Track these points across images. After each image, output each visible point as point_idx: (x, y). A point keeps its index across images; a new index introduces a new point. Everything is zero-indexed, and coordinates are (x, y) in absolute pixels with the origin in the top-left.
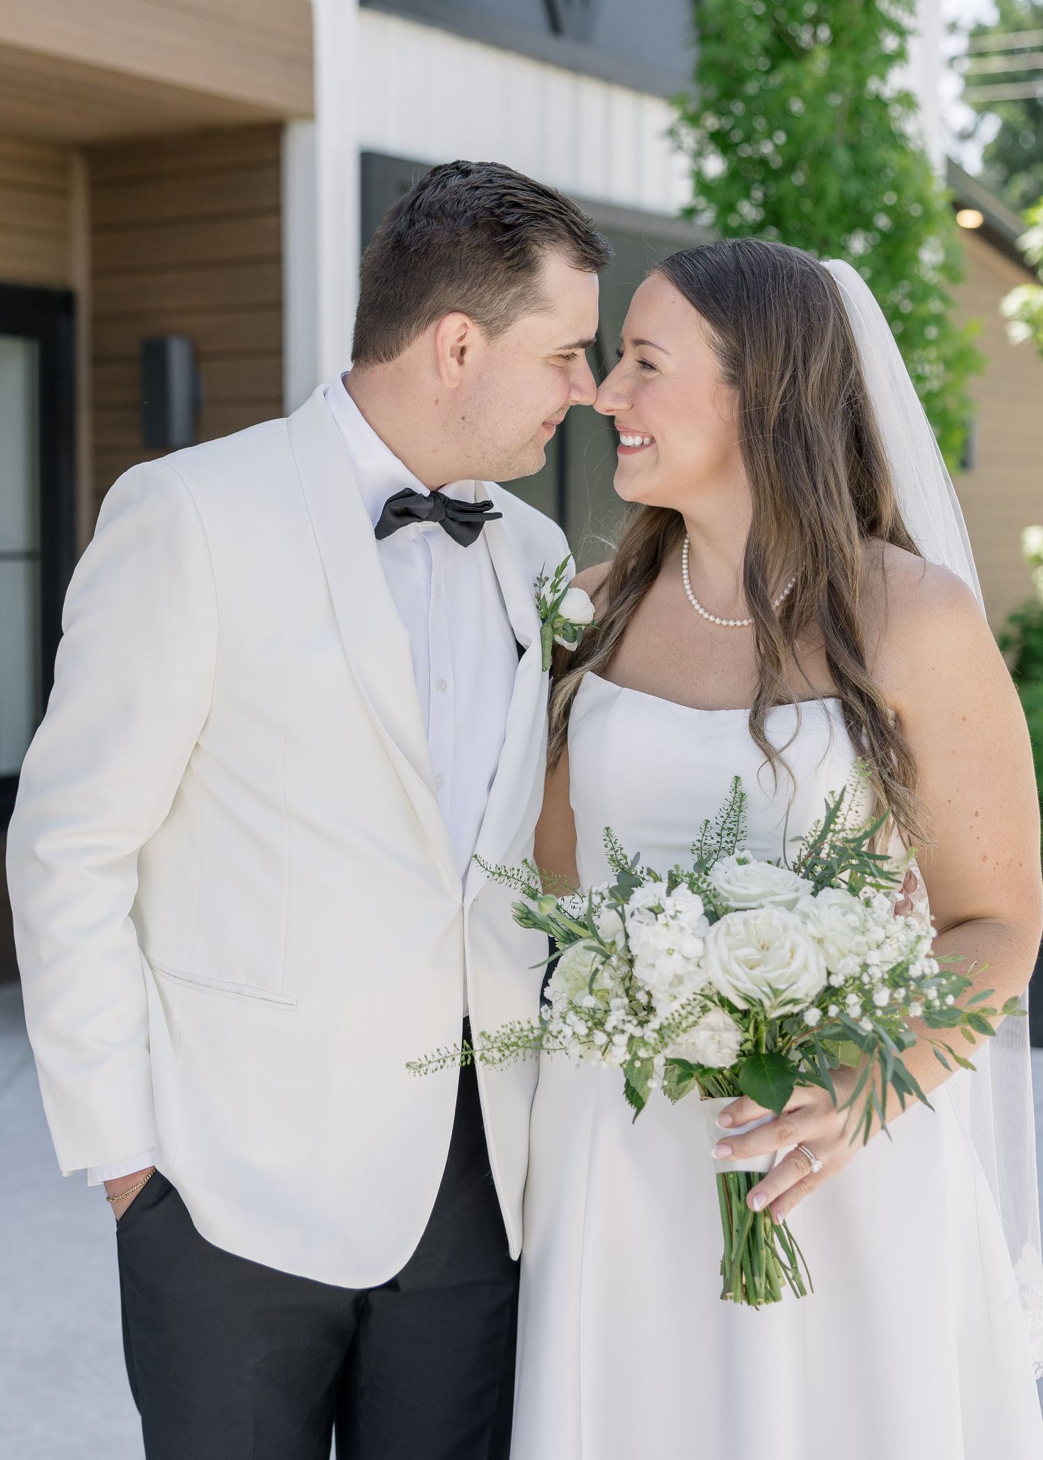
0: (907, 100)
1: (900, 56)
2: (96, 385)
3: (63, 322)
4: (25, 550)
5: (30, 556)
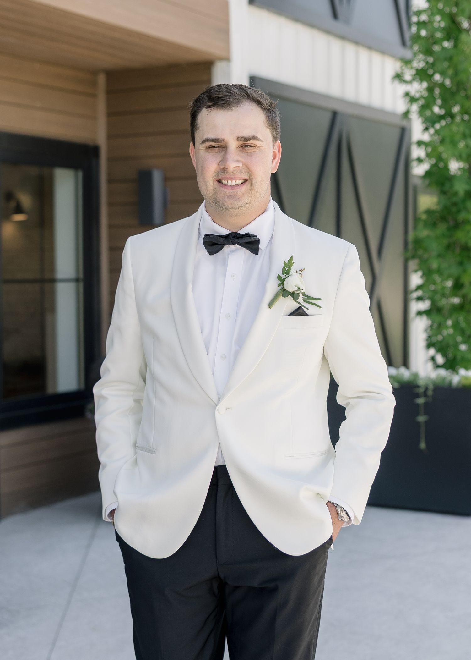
2: (110, 193)
3: (94, 161)
4: (75, 277)
5: (77, 280)
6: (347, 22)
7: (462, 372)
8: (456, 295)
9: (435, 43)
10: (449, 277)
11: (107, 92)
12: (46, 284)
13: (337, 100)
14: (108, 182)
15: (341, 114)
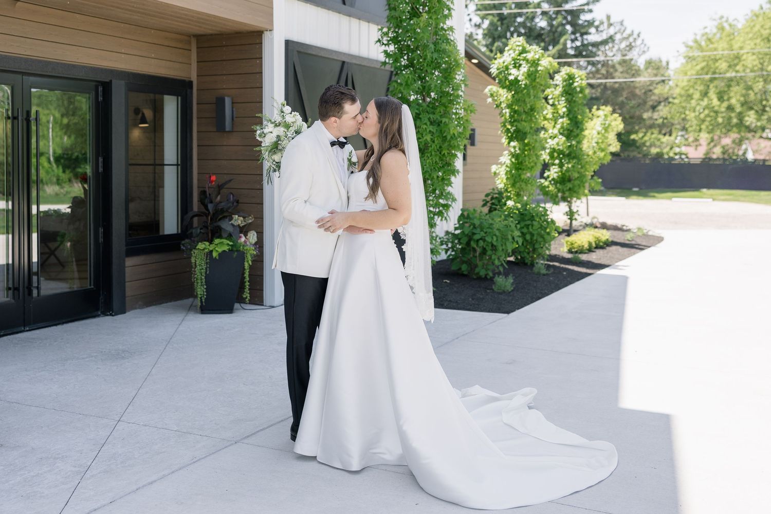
0: (451, 29)
1: (450, 15)
2: (198, 111)
3: (189, 90)
4: (176, 163)
5: (177, 165)
6: (352, 6)
9: (401, 21)
11: (197, 48)
12: (157, 167)
13: (344, 54)
14: (197, 104)
15: (348, 63)
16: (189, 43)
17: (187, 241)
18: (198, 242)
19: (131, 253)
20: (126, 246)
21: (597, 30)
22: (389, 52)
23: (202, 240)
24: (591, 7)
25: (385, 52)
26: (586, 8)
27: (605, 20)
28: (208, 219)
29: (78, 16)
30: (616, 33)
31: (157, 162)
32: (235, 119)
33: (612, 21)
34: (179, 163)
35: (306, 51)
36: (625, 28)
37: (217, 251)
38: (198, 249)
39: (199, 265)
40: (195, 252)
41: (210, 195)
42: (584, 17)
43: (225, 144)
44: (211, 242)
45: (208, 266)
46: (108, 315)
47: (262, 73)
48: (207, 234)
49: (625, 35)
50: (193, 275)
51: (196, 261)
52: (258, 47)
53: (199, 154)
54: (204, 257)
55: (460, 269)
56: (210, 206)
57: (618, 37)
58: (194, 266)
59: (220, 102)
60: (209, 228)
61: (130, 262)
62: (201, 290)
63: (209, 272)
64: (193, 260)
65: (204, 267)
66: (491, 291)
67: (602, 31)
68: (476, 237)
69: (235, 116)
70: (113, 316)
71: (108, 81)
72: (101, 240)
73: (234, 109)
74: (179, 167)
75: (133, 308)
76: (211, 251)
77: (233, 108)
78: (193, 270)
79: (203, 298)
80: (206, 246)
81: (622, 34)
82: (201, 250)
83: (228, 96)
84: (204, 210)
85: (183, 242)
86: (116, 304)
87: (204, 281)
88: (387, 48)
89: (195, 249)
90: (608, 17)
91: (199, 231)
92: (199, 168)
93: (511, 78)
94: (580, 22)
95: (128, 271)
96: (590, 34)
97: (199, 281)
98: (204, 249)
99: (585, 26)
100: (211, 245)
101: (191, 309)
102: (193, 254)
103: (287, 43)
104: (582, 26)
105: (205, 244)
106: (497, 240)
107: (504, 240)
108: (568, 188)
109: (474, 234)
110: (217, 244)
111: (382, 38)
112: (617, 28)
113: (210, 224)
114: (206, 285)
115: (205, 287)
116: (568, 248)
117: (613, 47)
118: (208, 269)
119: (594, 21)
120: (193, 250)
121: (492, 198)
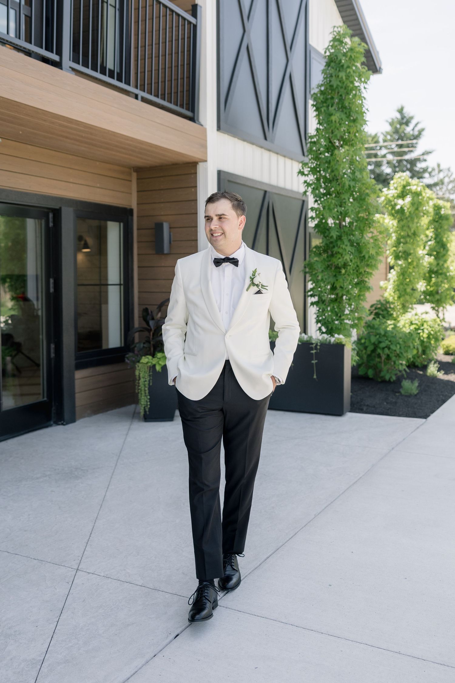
2: (139, 236)
3: (130, 217)
4: (118, 282)
5: (120, 285)
6: (272, 141)
7: (336, 336)
8: (333, 294)
9: (320, 154)
10: (328, 283)
11: (138, 179)
12: (102, 287)
13: (266, 184)
14: (138, 229)
15: (269, 192)
16: (130, 175)
17: (131, 354)
18: (142, 356)
19: (79, 366)
20: (76, 359)
21: (430, 175)
22: (308, 181)
23: (146, 354)
24: (425, 157)
25: (305, 182)
26: (421, 158)
27: (436, 167)
28: (150, 335)
29: (30, 147)
30: (444, 177)
31: (103, 282)
32: (172, 242)
33: (441, 168)
34: (122, 283)
35: (234, 181)
36: (452, 174)
37: (159, 364)
38: (142, 363)
39: (143, 378)
40: (139, 366)
41: (152, 312)
42: (420, 166)
43: (163, 265)
44: (153, 356)
45: (151, 378)
46: (59, 425)
47: (196, 200)
48: (150, 348)
49: (452, 179)
50: (137, 387)
51: (140, 374)
52: (193, 176)
53: (139, 274)
54: (147, 370)
55: (366, 373)
56: (151, 323)
57: (446, 180)
58: (137, 378)
59: (159, 227)
60: (152, 343)
61: (79, 374)
62: (144, 400)
63: (153, 384)
64: (137, 373)
65: (147, 380)
66: (400, 394)
67: (434, 176)
68: (382, 345)
69: (172, 240)
70: (64, 425)
71: (57, 207)
72: (53, 355)
73: (172, 234)
74: (122, 287)
75: (82, 417)
76: (154, 366)
77: (170, 232)
78: (137, 382)
79: (146, 408)
80: (149, 360)
81: (449, 177)
82: (144, 363)
83: (166, 221)
84: (145, 326)
85: (127, 356)
86: (67, 415)
87: (147, 392)
88: (306, 178)
89: (139, 362)
90: (439, 165)
91: (142, 345)
92: (139, 288)
93: (398, 207)
94: (417, 169)
95: (77, 383)
96: (424, 178)
97: (143, 392)
98: (147, 363)
99: (421, 172)
100: (154, 359)
101: (134, 416)
102: (137, 368)
103: (219, 173)
104: (418, 172)
105: (148, 358)
106: (400, 348)
107: (406, 348)
108: (436, 299)
109: (380, 342)
110: (160, 358)
111: (303, 169)
112: (445, 174)
113: (153, 339)
114: (149, 395)
115: (149, 397)
116: (445, 350)
117: (442, 188)
118: (151, 381)
119: (427, 168)
120: (138, 364)
121: (376, 309)
